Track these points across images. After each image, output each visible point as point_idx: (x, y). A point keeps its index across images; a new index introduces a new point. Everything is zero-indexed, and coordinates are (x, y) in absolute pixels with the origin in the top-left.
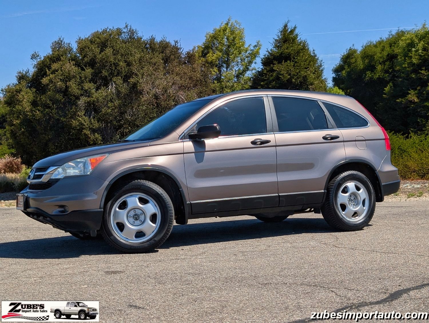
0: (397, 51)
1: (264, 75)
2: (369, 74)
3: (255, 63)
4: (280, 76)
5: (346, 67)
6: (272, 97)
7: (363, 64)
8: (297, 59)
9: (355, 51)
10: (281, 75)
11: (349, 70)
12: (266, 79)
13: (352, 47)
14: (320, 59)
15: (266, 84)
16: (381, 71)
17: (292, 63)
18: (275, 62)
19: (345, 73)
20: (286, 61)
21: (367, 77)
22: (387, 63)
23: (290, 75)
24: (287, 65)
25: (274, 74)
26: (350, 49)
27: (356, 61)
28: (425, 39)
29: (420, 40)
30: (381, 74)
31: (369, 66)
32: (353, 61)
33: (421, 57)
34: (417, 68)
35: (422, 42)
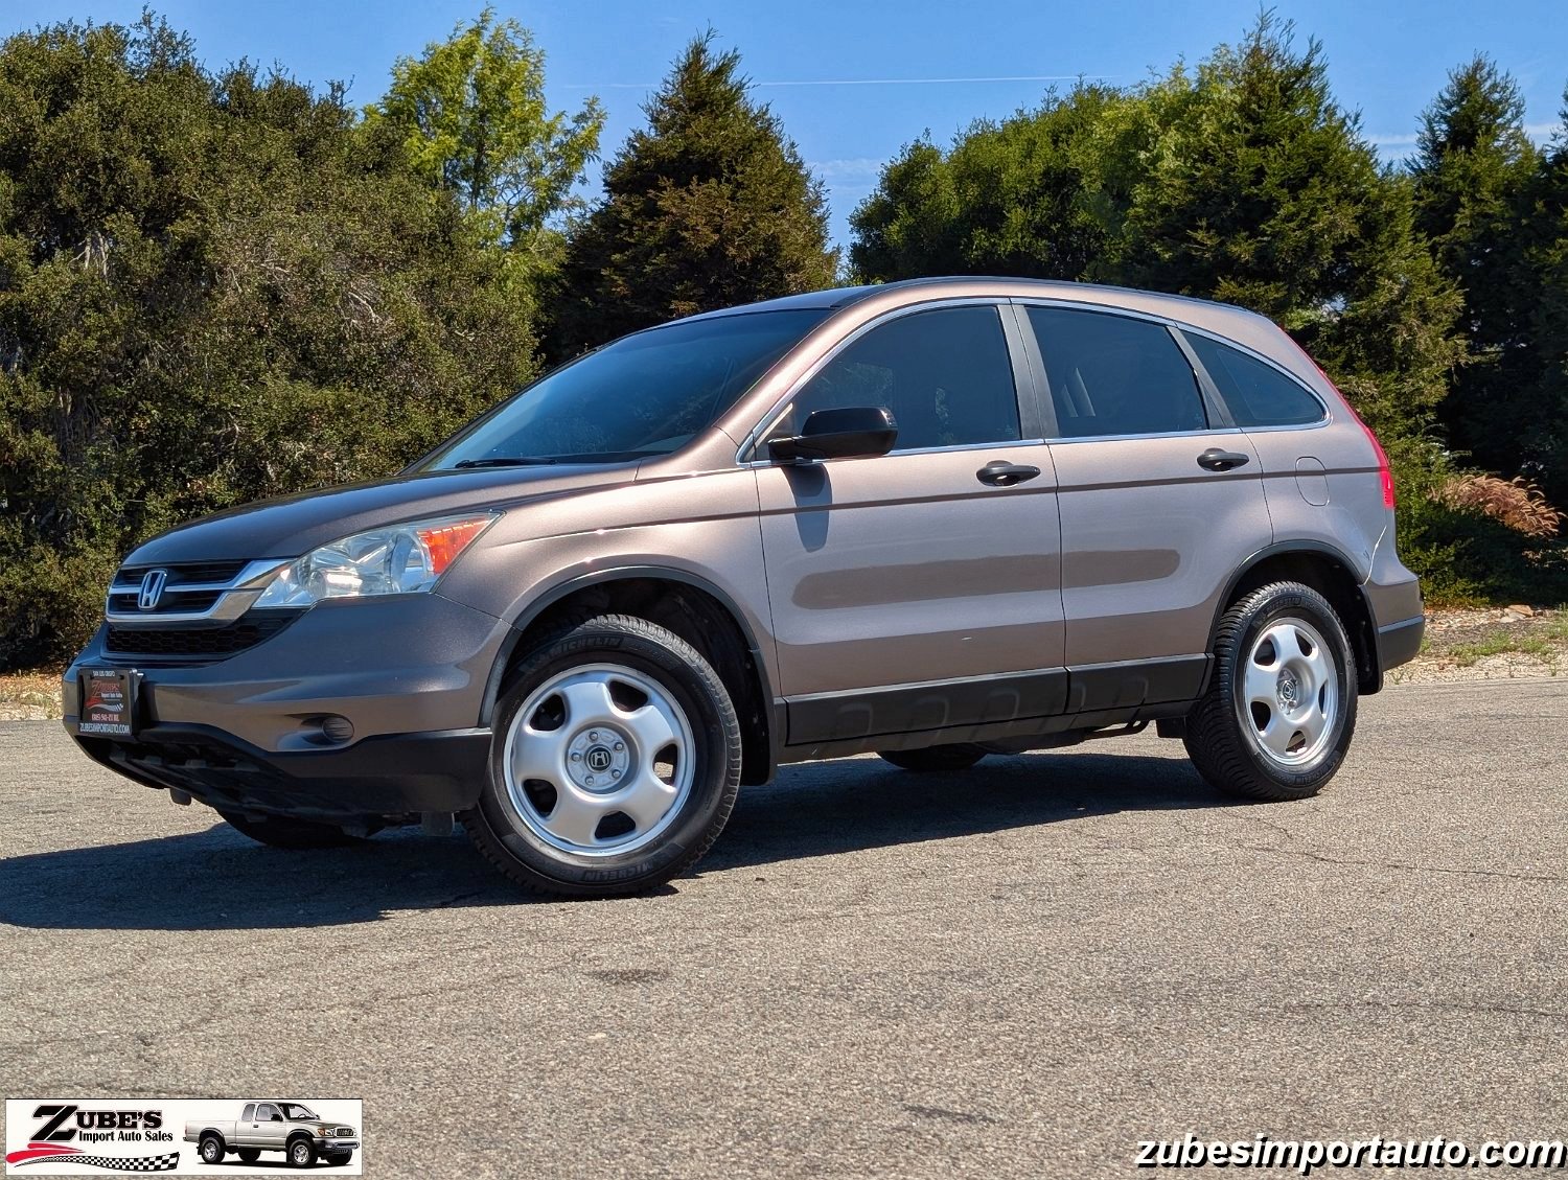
0: (1076, 157)
1: (622, 225)
2: (980, 237)
3: (583, 181)
4: (685, 234)
5: (902, 210)
6: (1026, 306)
7: (960, 203)
8: (742, 172)
9: (933, 155)
10: (686, 229)
11: (912, 220)
12: (632, 241)
13: (922, 141)
14: (815, 176)
15: (633, 260)
16: (1021, 230)
17: (726, 189)
18: (663, 181)
19: (899, 232)
20: (703, 179)
21: (976, 249)
22: (1045, 201)
23: (717, 230)
24: (709, 196)
25: (662, 226)
26: (917, 148)
27: (935, 192)
28: (1181, 118)
29: (1165, 124)
30: (1023, 238)
31: (980, 210)
32: (925, 188)
33: (1191, 183)
34: (1178, 221)
35: (1172, 132)
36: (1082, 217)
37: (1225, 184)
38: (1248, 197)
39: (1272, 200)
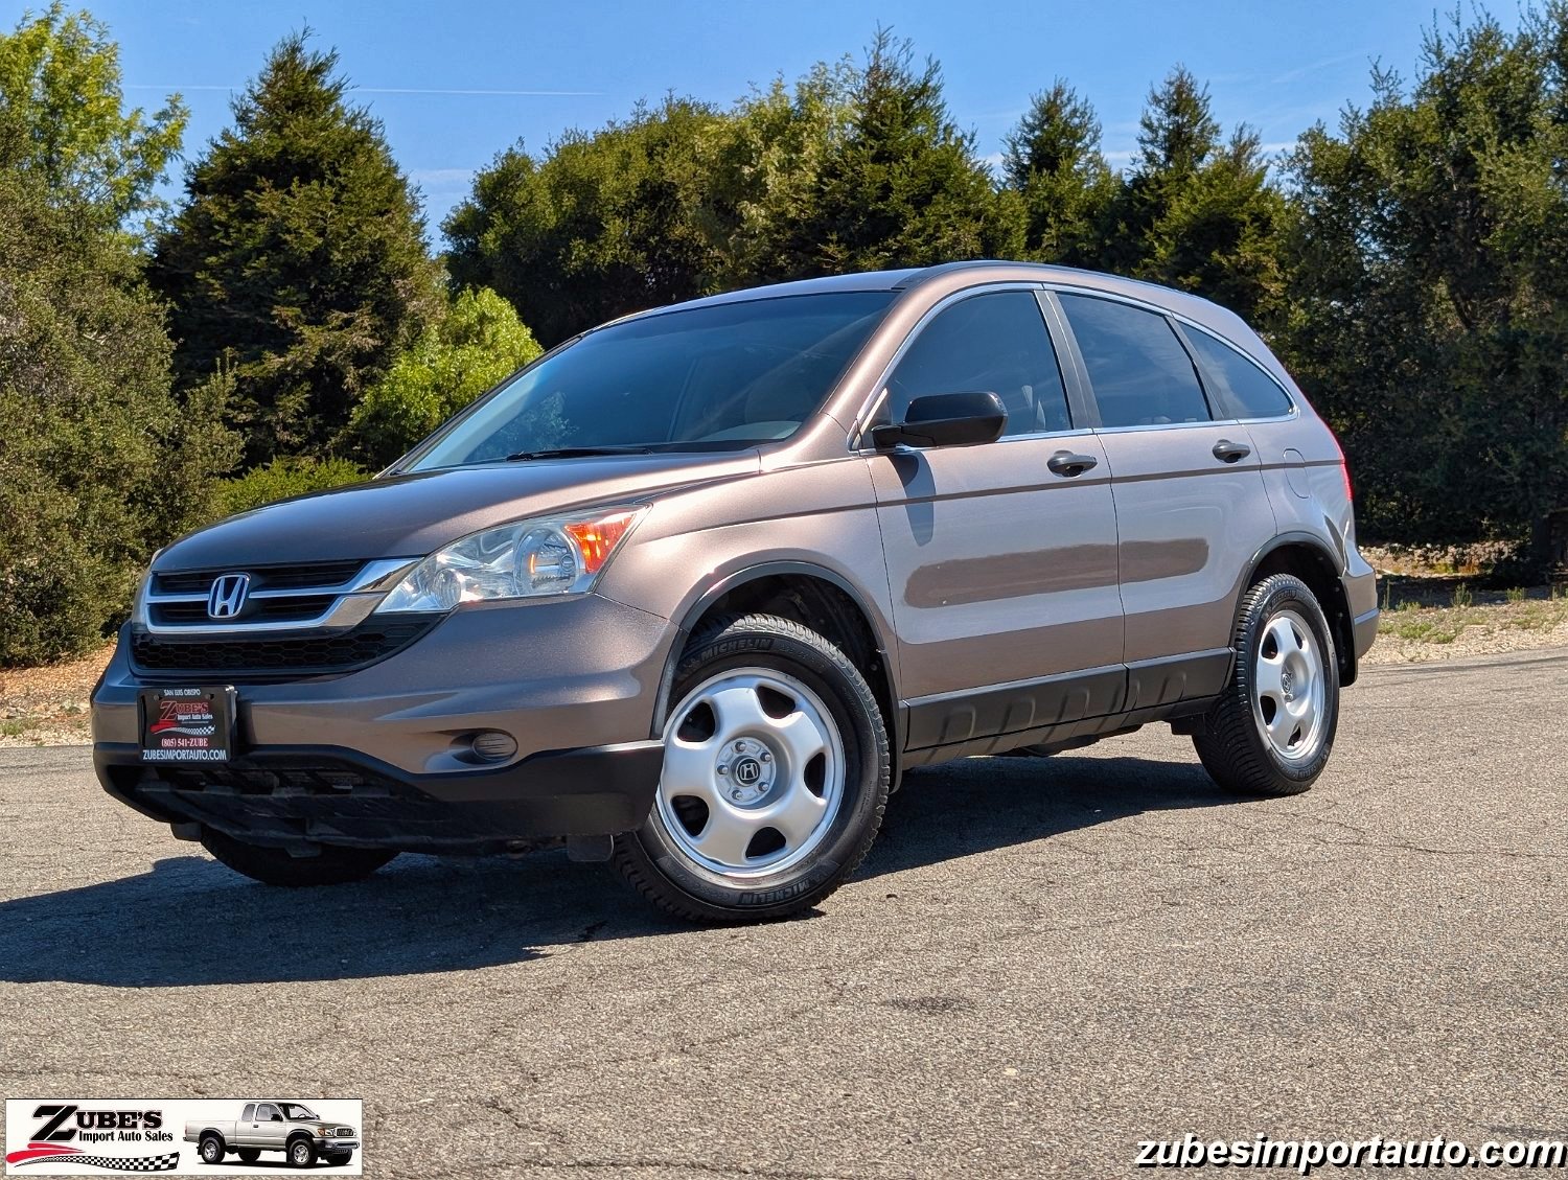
0: (674, 169)
1: (216, 227)
2: (578, 246)
3: (166, 181)
4: (288, 237)
5: (497, 218)
6: (1057, 292)
7: (556, 213)
8: (345, 175)
9: (526, 164)
10: (288, 231)
11: (508, 229)
12: (229, 243)
13: (516, 149)
14: (412, 181)
15: (230, 263)
16: (619, 242)
17: (329, 192)
18: (262, 182)
19: (495, 241)
20: (305, 180)
21: (575, 260)
22: (642, 214)
23: (321, 233)
24: (311, 198)
25: (261, 229)
26: (511, 156)
27: (531, 201)
28: (783, 135)
29: (768, 140)
30: (622, 249)
31: (577, 221)
32: (520, 196)
33: (819, 197)
34: (807, 234)
35: (775, 149)
36: (679, 231)
37: (854, 198)
38: (875, 212)
39: (898, 215)
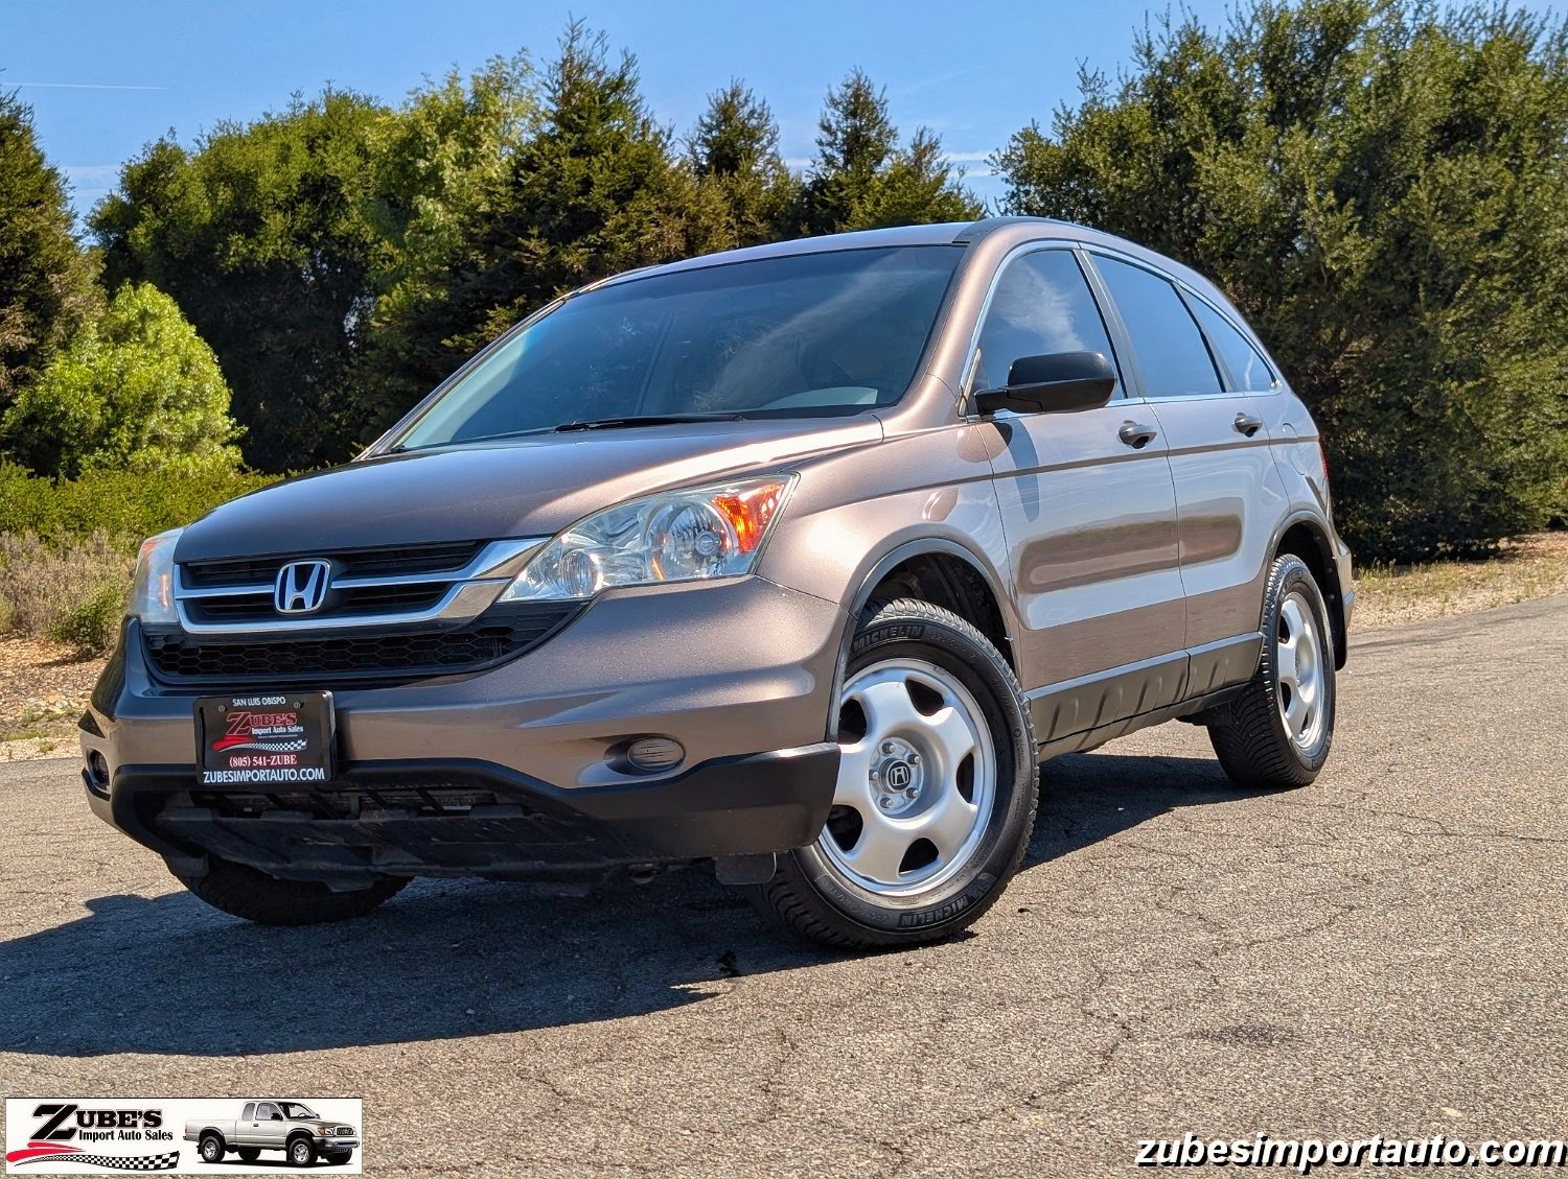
0: (339, 162)
2: (237, 242)
5: (147, 212)
6: (1091, 252)
7: (211, 206)
9: (178, 156)
11: (159, 223)
13: (167, 140)
14: (60, 172)
16: (281, 237)
19: (146, 235)
21: (234, 256)
22: (304, 208)
26: (162, 147)
27: (184, 194)
28: (458, 128)
29: (443, 132)
30: (283, 245)
31: (236, 216)
32: (173, 189)
33: (515, 191)
34: (506, 228)
35: (451, 142)
36: (343, 227)
37: (554, 192)
38: (574, 206)
39: (600, 210)
